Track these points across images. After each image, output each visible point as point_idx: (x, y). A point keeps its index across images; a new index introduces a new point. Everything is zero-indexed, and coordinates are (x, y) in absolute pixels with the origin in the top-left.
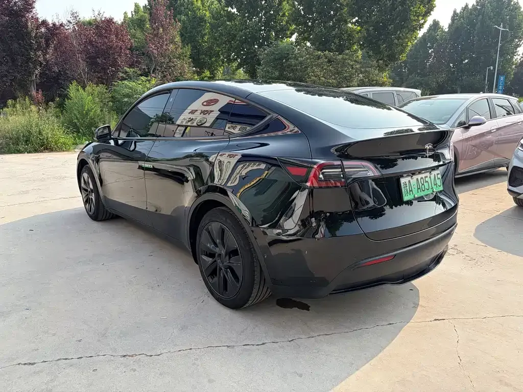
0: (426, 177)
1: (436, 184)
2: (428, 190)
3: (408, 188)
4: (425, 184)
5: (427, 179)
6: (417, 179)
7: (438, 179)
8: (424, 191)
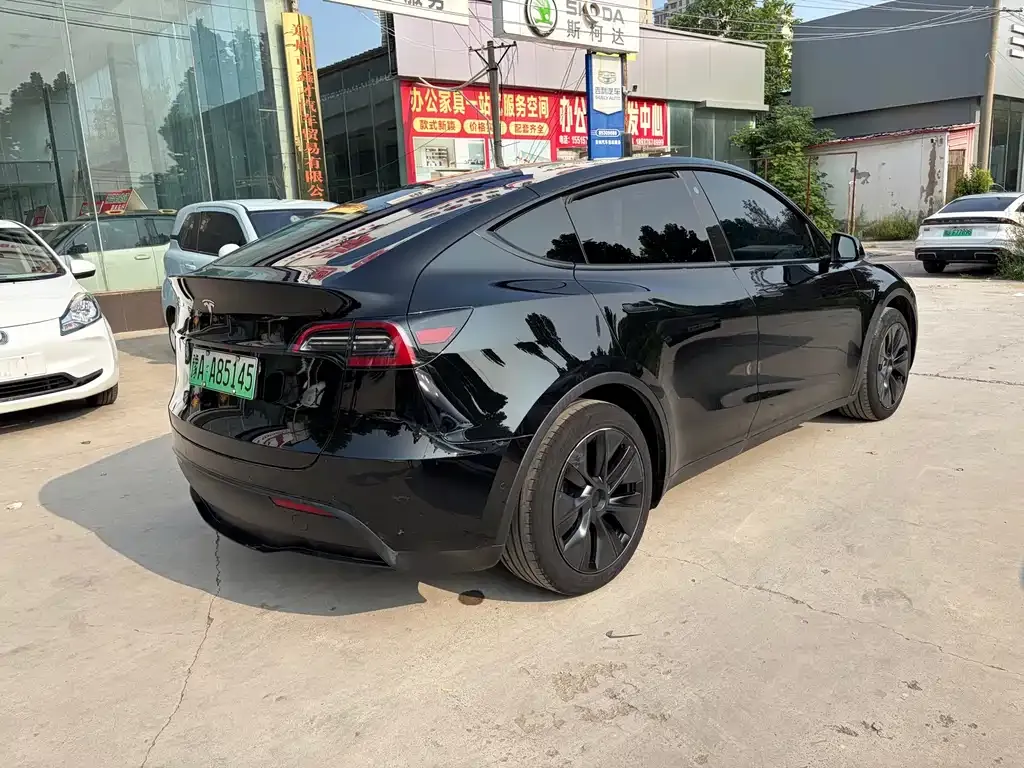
0: (229, 361)
1: (241, 383)
2: (225, 384)
3: (198, 366)
4: (223, 371)
5: (229, 366)
6: (214, 359)
7: (249, 374)
8: (219, 383)
